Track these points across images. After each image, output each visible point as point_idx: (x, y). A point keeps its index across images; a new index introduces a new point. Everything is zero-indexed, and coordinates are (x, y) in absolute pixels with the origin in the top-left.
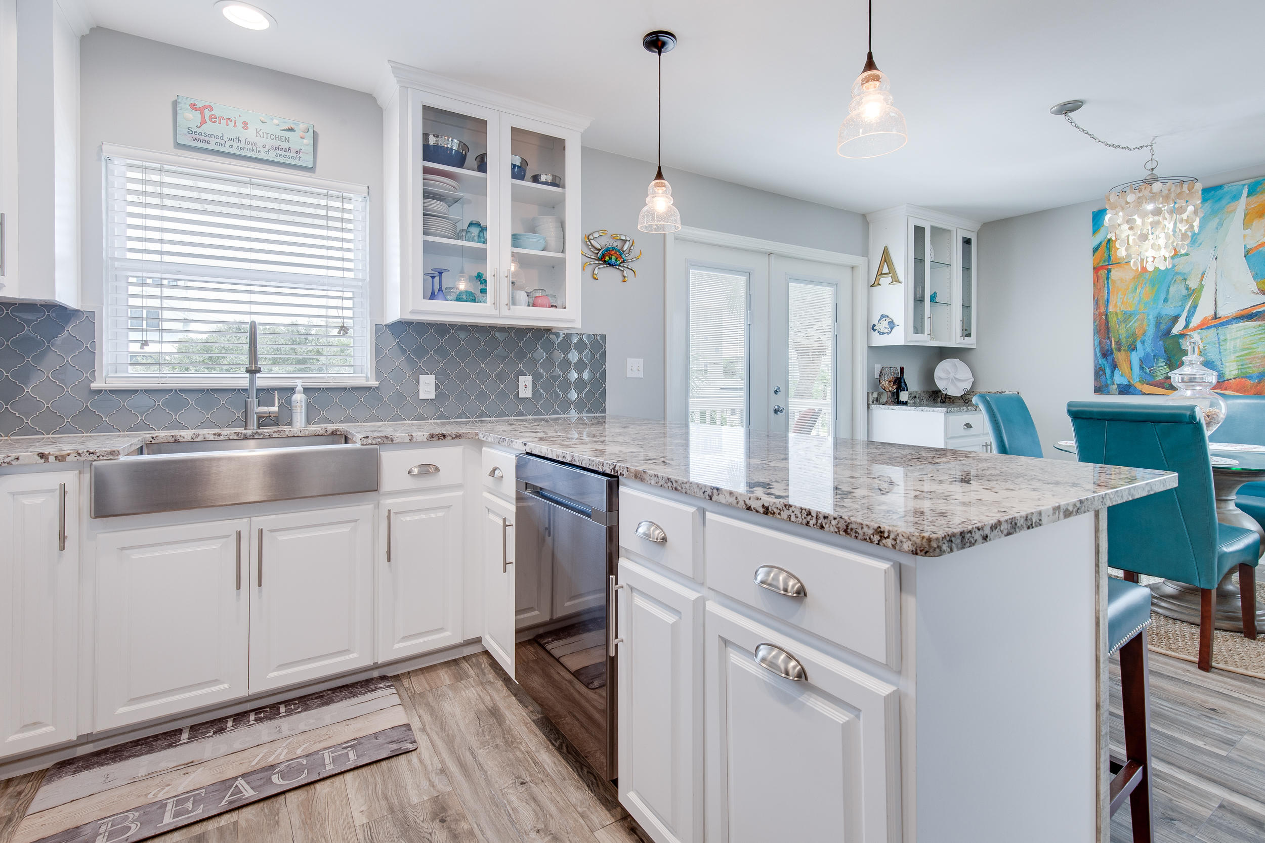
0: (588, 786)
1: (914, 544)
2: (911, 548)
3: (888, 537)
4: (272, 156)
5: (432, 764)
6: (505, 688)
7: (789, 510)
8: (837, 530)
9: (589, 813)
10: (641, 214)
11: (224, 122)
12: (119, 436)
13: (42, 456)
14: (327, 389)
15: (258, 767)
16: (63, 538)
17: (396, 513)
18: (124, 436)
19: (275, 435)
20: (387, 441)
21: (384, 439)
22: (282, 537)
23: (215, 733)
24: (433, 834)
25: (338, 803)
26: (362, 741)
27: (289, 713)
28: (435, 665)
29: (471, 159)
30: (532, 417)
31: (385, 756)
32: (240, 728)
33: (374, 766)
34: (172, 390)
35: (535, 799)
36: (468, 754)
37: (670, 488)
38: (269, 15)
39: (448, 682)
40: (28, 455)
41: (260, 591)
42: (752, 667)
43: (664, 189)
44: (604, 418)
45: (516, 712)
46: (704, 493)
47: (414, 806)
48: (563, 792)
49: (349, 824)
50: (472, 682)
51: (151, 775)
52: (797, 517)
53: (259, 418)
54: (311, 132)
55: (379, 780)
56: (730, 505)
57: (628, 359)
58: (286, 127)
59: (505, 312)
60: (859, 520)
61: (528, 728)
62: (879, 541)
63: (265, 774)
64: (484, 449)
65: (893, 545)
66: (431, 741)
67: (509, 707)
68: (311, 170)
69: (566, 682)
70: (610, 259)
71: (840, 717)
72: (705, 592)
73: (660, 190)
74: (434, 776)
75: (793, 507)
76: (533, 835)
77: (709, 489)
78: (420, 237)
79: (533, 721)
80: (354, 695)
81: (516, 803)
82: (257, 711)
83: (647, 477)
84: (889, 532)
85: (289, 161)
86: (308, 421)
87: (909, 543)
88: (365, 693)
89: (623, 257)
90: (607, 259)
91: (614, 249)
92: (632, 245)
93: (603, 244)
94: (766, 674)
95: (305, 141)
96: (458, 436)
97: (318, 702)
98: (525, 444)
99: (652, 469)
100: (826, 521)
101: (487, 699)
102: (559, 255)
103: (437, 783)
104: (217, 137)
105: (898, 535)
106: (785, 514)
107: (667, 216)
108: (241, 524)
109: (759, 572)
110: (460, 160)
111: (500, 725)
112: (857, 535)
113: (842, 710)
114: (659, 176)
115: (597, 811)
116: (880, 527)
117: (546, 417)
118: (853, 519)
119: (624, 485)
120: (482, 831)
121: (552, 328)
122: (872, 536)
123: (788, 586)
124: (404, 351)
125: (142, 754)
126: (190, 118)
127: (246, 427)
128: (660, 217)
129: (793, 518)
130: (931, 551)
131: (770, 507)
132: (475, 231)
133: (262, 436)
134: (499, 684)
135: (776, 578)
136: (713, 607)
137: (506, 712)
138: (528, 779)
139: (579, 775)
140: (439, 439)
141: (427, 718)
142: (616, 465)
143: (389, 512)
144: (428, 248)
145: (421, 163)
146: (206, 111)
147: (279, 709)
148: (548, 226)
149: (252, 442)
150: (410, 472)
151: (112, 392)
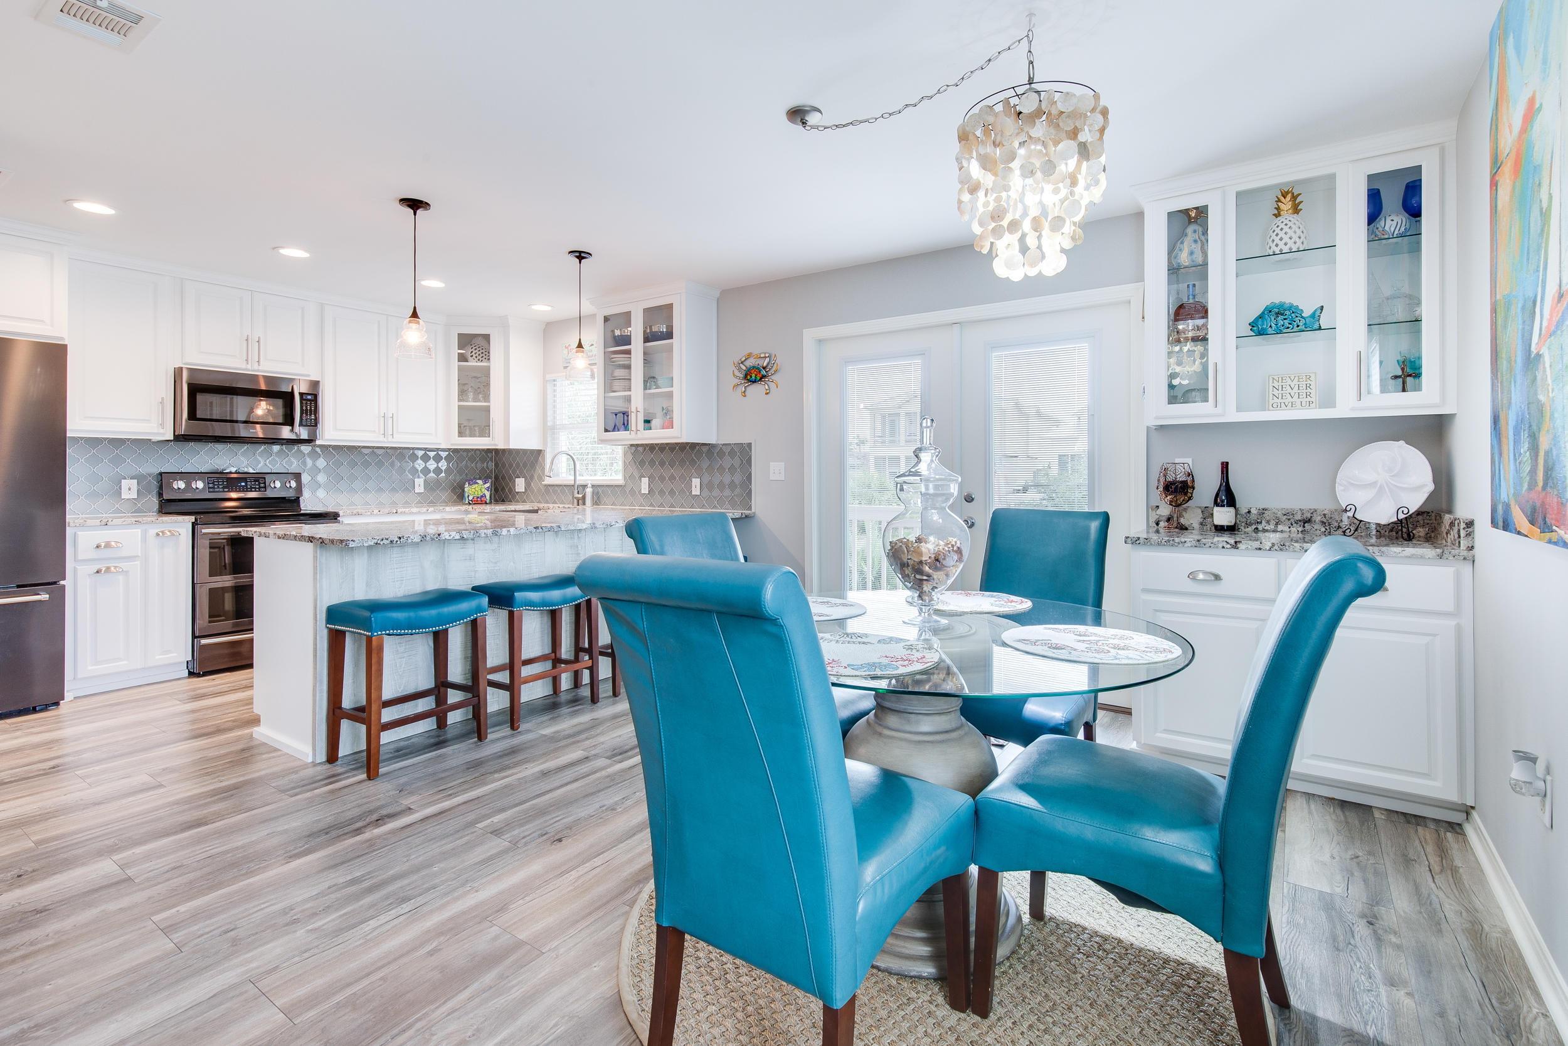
14: (606, 486)
57: (771, 464)
59: (638, 435)
70: (751, 376)
89: (763, 372)
91: (754, 367)
92: (773, 359)
93: (749, 365)
124: (635, 462)
126: (565, 352)
145: (603, 350)
151: (549, 485)
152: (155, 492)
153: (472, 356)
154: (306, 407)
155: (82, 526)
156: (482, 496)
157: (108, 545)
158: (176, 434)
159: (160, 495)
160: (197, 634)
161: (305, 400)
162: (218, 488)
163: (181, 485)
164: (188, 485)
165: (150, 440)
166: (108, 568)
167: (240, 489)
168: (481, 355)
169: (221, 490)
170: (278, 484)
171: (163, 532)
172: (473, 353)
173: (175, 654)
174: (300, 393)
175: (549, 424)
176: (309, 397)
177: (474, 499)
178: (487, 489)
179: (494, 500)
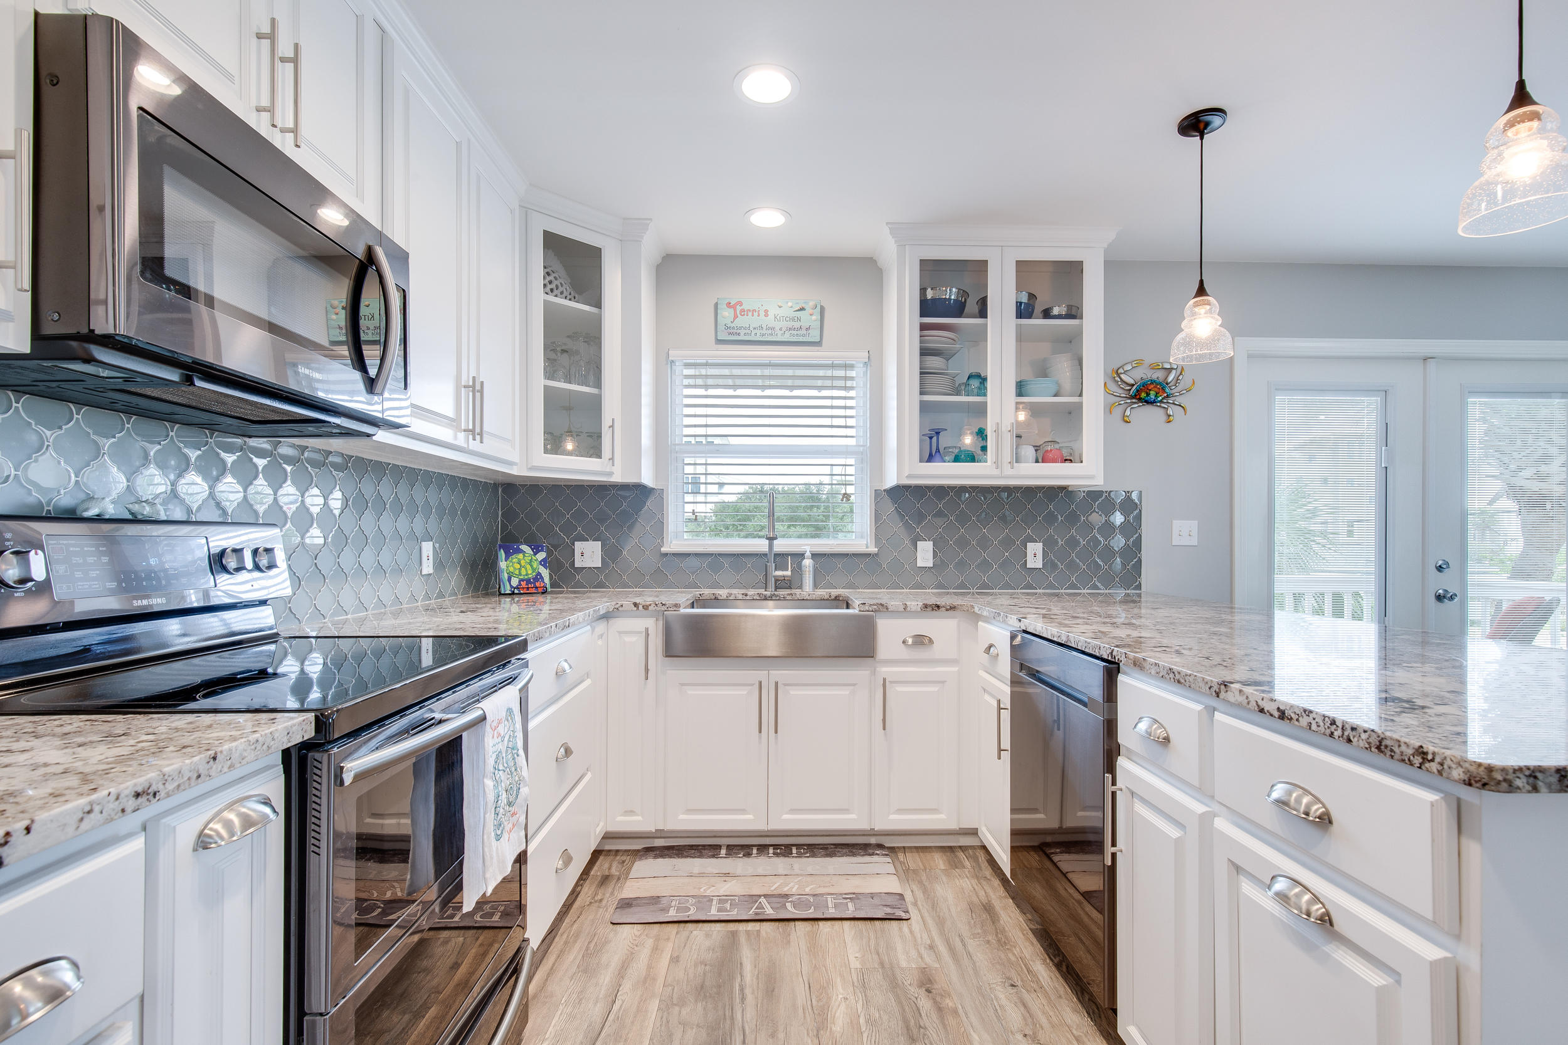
0: (1088, 1014)
1: (1467, 772)
2: (1463, 776)
3: (1432, 760)
4: (787, 337)
5: (921, 938)
6: (1002, 888)
7: (1308, 716)
8: (1367, 746)
9: (1085, 1040)
10: (1175, 344)
11: (750, 314)
12: (679, 592)
13: (636, 605)
14: (831, 555)
15: (775, 892)
16: (647, 670)
17: (891, 682)
18: (682, 592)
19: (789, 597)
20: (882, 608)
21: (880, 607)
22: (794, 692)
23: (744, 855)
24: (919, 999)
25: (837, 943)
26: (860, 897)
27: (800, 855)
28: (930, 847)
29: (972, 306)
30: (1043, 591)
31: (879, 916)
32: (762, 857)
33: (868, 922)
34: (713, 554)
35: (1025, 1006)
36: (957, 939)
37: (1172, 680)
38: (786, 212)
39: (943, 867)
40: (627, 604)
41: (776, 738)
42: (1266, 901)
43: (1208, 307)
44: (1139, 595)
45: (1012, 915)
46: (1210, 688)
47: (902, 969)
48: (1058, 1010)
49: (845, 963)
50: (967, 873)
51: (701, 875)
52: (1318, 726)
53: (776, 581)
54: (818, 307)
55: (872, 936)
56: (1239, 705)
57: (1174, 521)
58: (798, 308)
59: (1008, 471)
60: (1396, 736)
61: (1024, 935)
62: (1420, 764)
63: (781, 900)
64: (980, 623)
65: (1438, 771)
66: (922, 917)
67: (1005, 908)
68: (818, 344)
69: (1074, 901)
70: (1148, 394)
71: (1376, 979)
72: (1216, 808)
74: (923, 949)
75: (1314, 713)
76: (1020, 1037)
77: (1216, 684)
78: (917, 398)
79: (1030, 929)
80: (854, 855)
81: (1004, 1002)
82: (775, 846)
83: (1147, 666)
84: (1434, 754)
85: (801, 339)
86: (816, 586)
87: (1460, 770)
88: (863, 855)
89: (1167, 390)
90: (1143, 395)
91: (1153, 382)
92: (1181, 374)
93: (1138, 378)
94: (1285, 913)
95: (814, 317)
96: (953, 608)
97: (823, 852)
98: (1020, 621)
99: (1154, 658)
100: (1354, 733)
101: (982, 893)
102: (1076, 399)
103: (925, 956)
104: (745, 329)
105: (1445, 758)
106: (1304, 721)
107: (1213, 341)
108: (761, 675)
109: (1275, 788)
110: (958, 309)
111: (993, 923)
112: (1393, 754)
113: (1377, 970)
114: (1201, 291)
115: (1096, 1041)
116: (1421, 747)
117: (1061, 591)
118: (1388, 734)
119: (1125, 673)
120: (966, 1014)
121: (1068, 486)
122: (1412, 758)
123: (1310, 810)
124: (902, 517)
125: (695, 857)
126: (726, 314)
127: (766, 589)
128: (1201, 344)
129: (1314, 727)
130: (1492, 783)
131: (1286, 711)
132: (975, 383)
133: (778, 598)
134: (996, 882)
135: (1298, 800)
136: (1222, 824)
137: (1002, 913)
138: (1019, 983)
139: (1078, 999)
140: (933, 610)
141: (919, 894)
142: (1113, 650)
143: (884, 680)
144: (925, 408)
145: (918, 320)
146: (738, 307)
147: (791, 850)
148: (1062, 367)
149: (771, 603)
150: (904, 642)
151: (674, 555)
156: (535, 578)
175: (669, 441)
177: (520, 584)
178: (543, 562)
179: (554, 584)
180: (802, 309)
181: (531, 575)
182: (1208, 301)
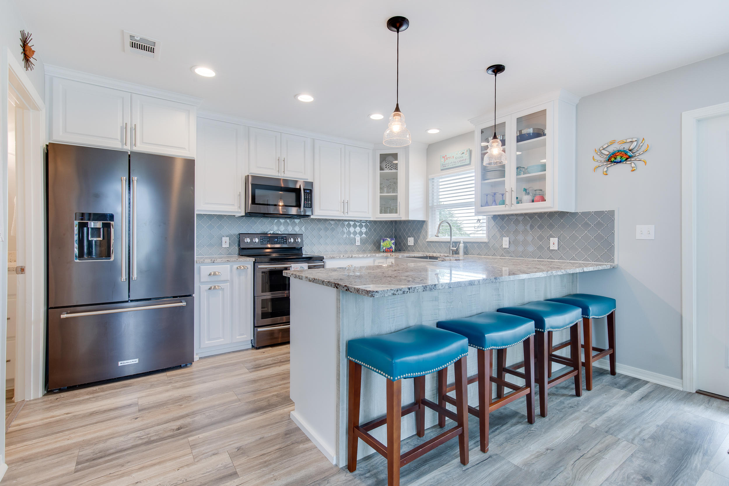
4: (459, 164)
11: (449, 159)
43: (497, 143)
54: (468, 151)
58: (461, 153)
68: (470, 164)
70: (615, 159)
73: (495, 144)
78: (480, 182)
85: (464, 164)
90: (613, 159)
92: (642, 143)
95: (467, 155)
104: (448, 164)
124: (497, 227)
126: (443, 160)
127: (450, 254)
145: (480, 153)
146: (445, 157)
151: (430, 242)
152: (237, 244)
153: (386, 167)
154: (307, 197)
155: (203, 263)
156: (390, 248)
157: (215, 274)
158: (246, 212)
159: (239, 245)
160: (256, 325)
161: (306, 193)
162: (265, 242)
163: (248, 240)
164: (251, 240)
165: (234, 216)
166: (215, 287)
167: (275, 243)
168: (391, 166)
169: (266, 243)
170: (292, 240)
171: (240, 267)
172: (387, 166)
173: (246, 336)
174: (303, 189)
175: (430, 205)
176: (308, 191)
177: (385, 249)
178: (393, 244)
179: (395, 250)
180: (463, 153)
181: (389, 246)
182: (497, 141)
